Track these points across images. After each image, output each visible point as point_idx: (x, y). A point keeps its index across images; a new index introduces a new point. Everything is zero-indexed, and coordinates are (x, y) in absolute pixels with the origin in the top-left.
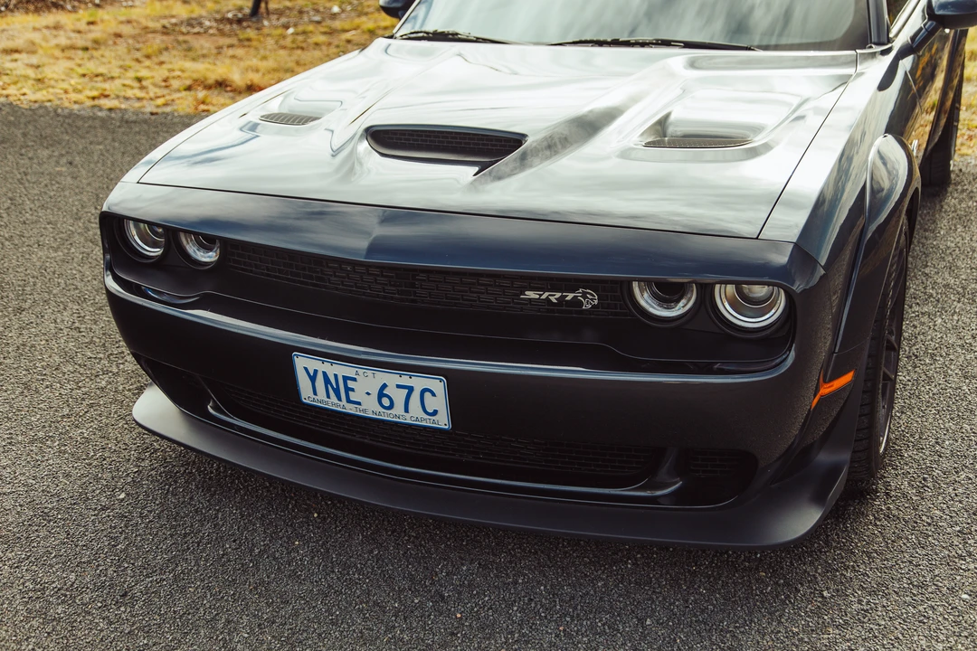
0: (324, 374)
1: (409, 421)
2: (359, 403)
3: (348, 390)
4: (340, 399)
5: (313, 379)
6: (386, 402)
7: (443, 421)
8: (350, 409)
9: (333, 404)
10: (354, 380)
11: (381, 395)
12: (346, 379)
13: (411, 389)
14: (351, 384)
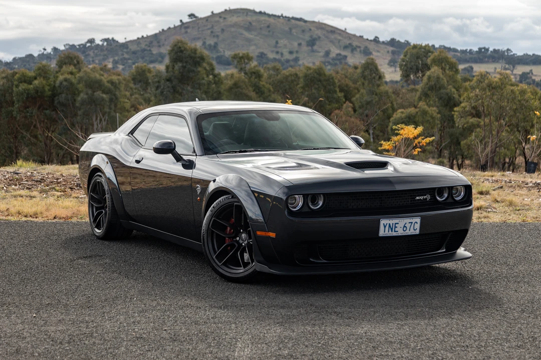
0: (390, 224)
1: (409, 234)
2: (397, 231)
3: (396, 227)
4: (392, 231)
5: (385, 227)
6: (405, 229)
7: (417, 232)
8: (394, 234)
9: (390, 234)
10: (398, 223)
11: (404, 226)
12: (396, 224)
13: (412, 223)
14: (397, 225)
